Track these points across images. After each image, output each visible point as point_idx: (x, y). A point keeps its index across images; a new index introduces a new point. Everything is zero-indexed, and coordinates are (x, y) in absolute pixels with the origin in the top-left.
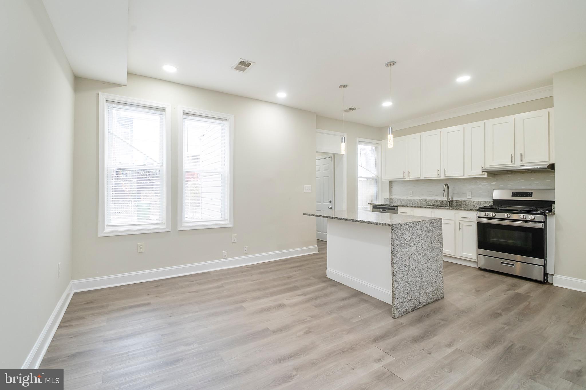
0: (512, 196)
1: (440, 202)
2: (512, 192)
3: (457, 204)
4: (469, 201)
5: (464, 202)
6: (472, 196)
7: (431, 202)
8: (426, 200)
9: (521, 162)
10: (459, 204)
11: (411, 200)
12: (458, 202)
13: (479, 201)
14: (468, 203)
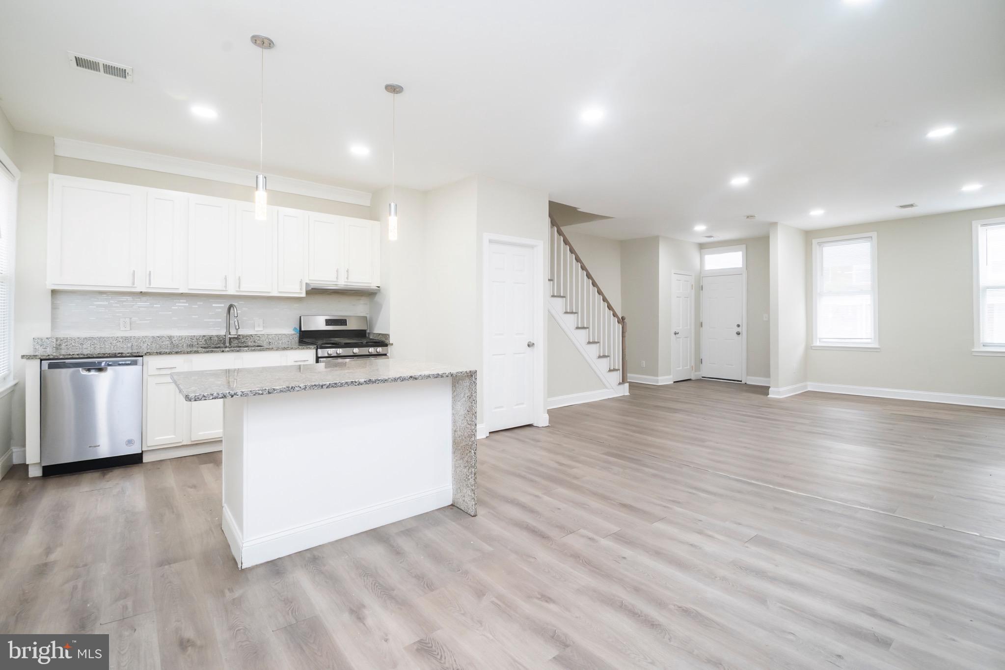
0: (326, 325)
1: (205, 340)
2: (326, 320)
3: (239, 342)
4: (260, 336)
5: (252, 336)
6: (263, 327)
7: (183, 340)
8: (170, 338)
9: (346, 281)
10: (243, 340)
11: (126, 339)
12: (241, 337)
13: (276, 334)
14: (259, 338)
